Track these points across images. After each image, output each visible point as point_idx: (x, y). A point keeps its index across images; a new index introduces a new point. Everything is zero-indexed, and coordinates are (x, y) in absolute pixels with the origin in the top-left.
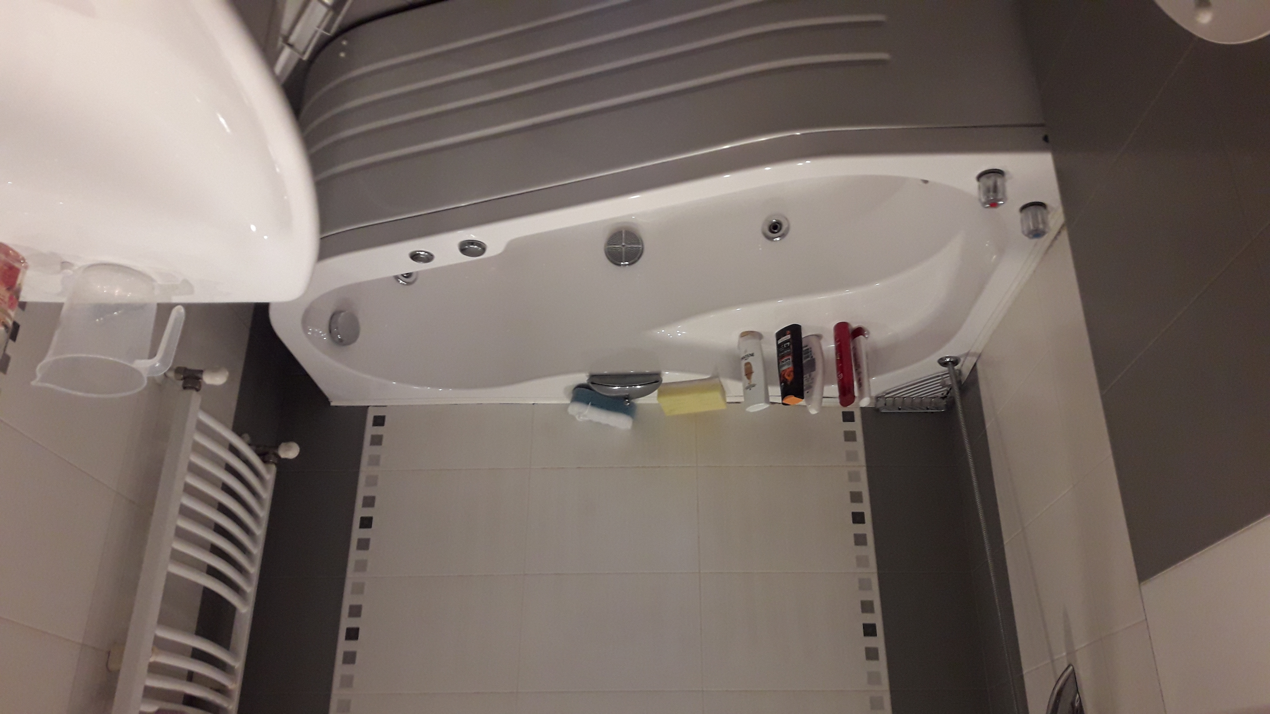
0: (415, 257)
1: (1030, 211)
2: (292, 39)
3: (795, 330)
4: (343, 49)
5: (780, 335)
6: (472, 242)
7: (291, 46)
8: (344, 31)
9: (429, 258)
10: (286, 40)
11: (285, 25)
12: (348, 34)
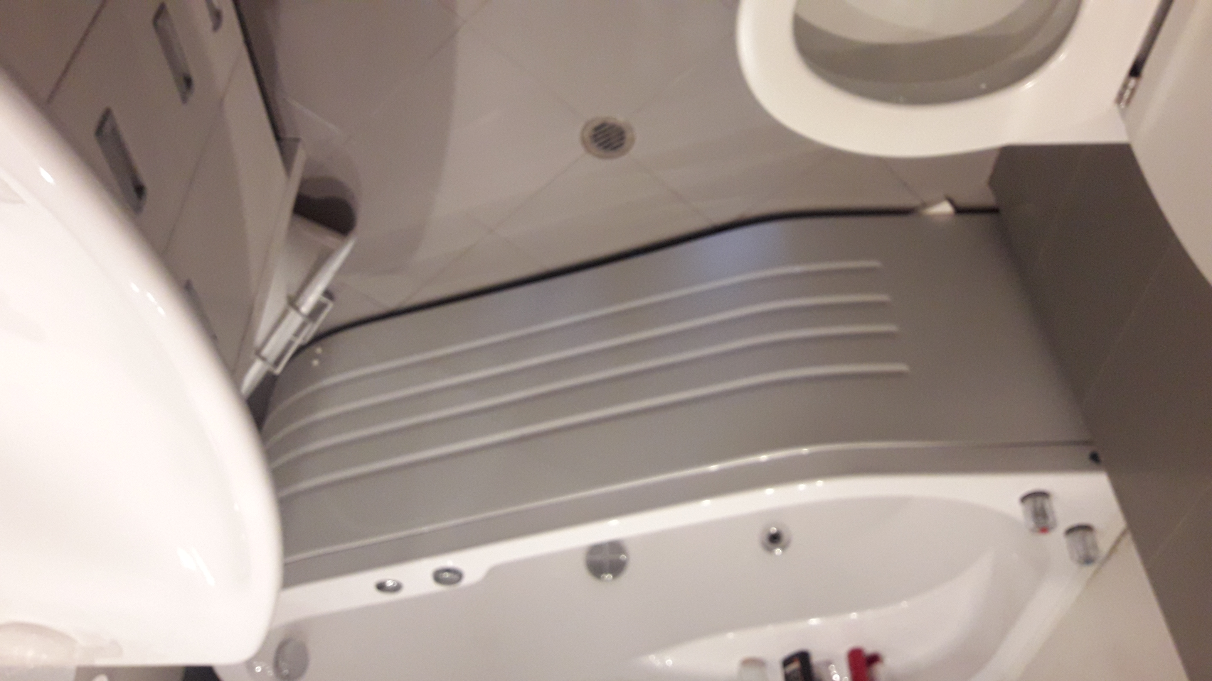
0: (381, 587)
1: (1078, 535)
2: (266, 352)
3: (803, 657)
4: (317, 356)
5: (787, 662)
6: (448, 570)
7: (264, 359)
8: (319, 338)
9: (397, 588)
10: (258, 353)
11: (260, 338)
12: (325, 342)
